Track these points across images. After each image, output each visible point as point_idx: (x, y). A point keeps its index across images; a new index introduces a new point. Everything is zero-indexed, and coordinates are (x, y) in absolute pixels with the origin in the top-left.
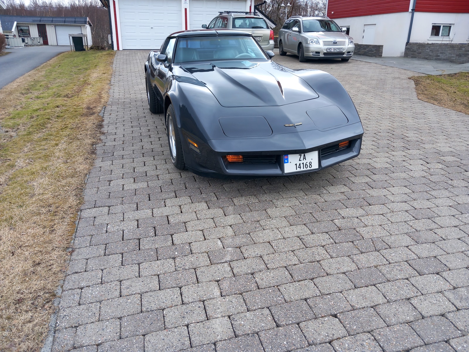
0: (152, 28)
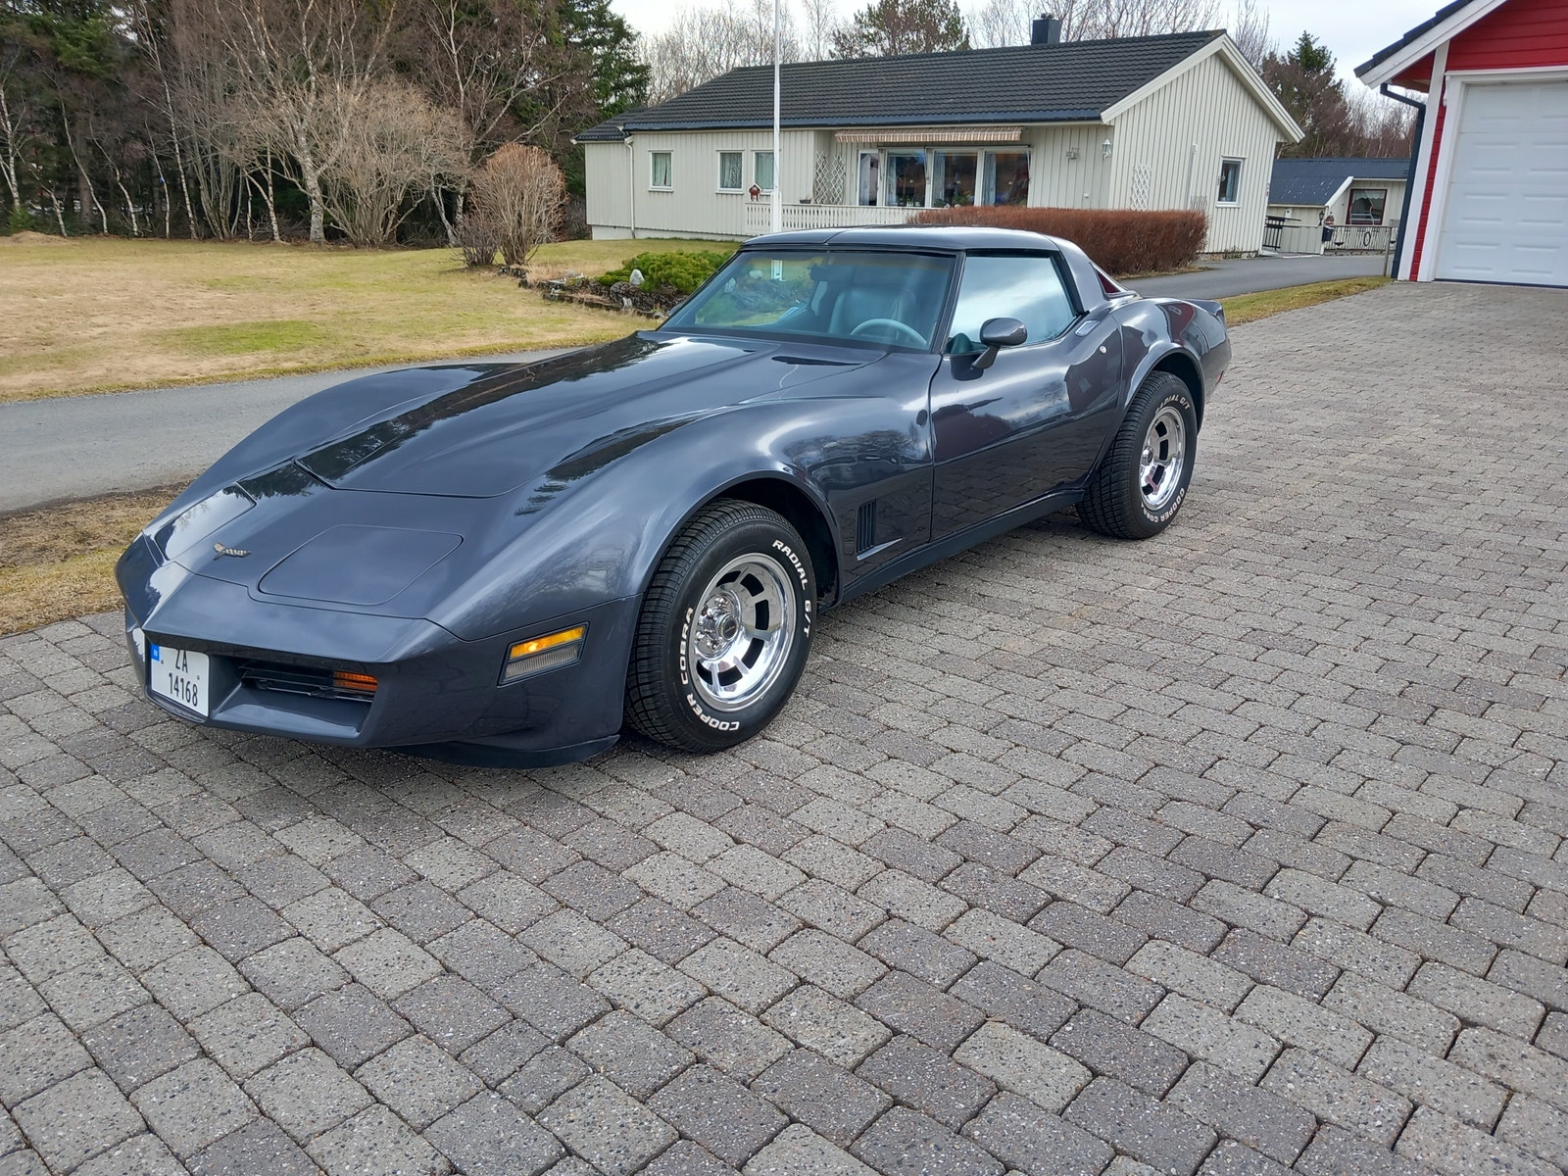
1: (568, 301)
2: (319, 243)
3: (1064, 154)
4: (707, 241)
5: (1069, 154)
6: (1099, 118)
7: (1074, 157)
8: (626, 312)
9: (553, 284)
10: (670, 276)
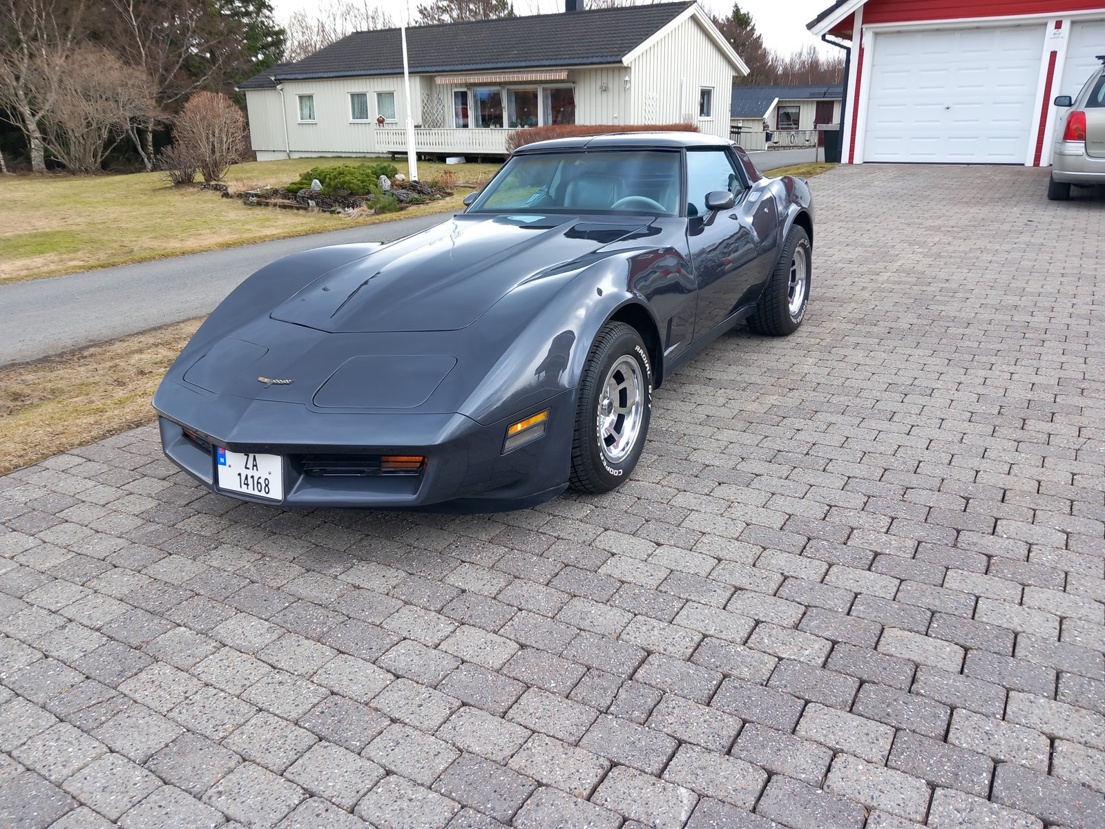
0: (948, 108)
1: (265, 205)
2: (42, 173)
3: (598, 88)
4: (345, 157)
5: (601, 87)
6: (621, 62)
7: (605, 89)
8: (313, 211)
9: (250, 194)
10: (345, 182)
